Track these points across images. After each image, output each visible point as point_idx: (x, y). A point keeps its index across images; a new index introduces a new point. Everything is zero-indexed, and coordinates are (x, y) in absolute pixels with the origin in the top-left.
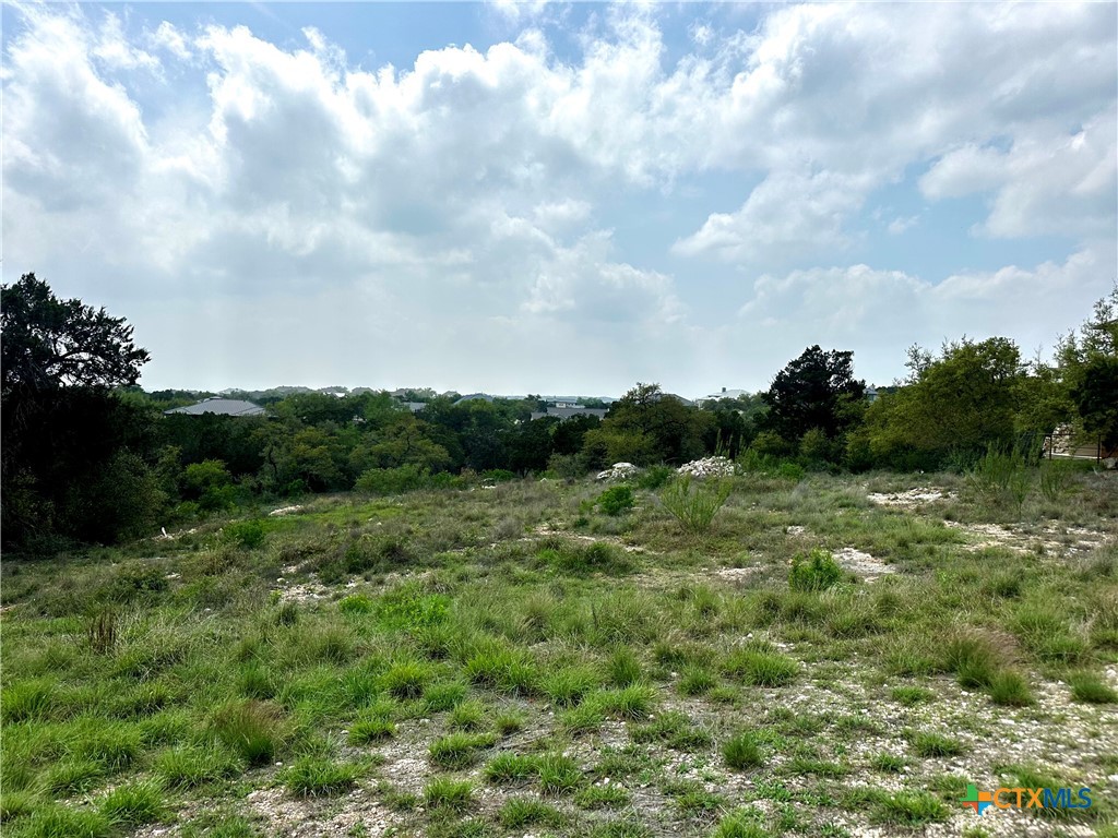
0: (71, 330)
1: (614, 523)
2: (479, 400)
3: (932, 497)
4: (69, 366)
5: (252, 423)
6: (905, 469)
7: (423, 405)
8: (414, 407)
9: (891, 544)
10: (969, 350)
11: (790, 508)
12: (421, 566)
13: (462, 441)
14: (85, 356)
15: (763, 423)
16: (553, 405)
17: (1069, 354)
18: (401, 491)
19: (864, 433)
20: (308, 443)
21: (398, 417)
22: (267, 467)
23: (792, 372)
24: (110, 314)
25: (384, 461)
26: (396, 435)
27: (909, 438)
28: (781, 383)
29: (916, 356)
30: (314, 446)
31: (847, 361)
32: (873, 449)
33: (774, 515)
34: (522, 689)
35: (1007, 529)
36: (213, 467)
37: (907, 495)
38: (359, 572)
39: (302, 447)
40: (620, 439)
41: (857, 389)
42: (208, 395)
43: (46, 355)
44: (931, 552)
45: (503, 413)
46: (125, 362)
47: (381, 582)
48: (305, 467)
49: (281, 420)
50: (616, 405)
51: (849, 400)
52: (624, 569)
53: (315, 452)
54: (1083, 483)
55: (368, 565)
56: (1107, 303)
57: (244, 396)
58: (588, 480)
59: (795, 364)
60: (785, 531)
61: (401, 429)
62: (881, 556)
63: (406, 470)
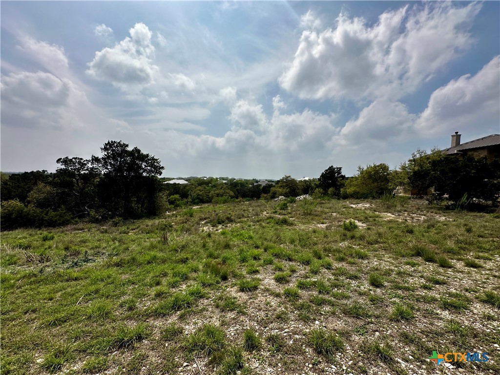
0: (146, 162)
1: (284, 212)
2: (241, 180)
3: (368, 205)
4: (145, 170)
5: (185, 186)
6: (357, 198)
7: (226, 181)
8: (224, 181)
9: (362, 218)
10: (375, 167)
11: (330, 208)
12: (236, 223)
13: (237, 190)
14: (149, 168)
15: (317, 186)
16: (259, 181)
17: (404, 168)
18: (224, 203)
19: (345, 189)
20: (199, 191)
21: (220, 184)
22: (189, 196)
23: (326, 173)
24: (155, 158)
25: (218, 195)
26: (221, 189)
27: (358, 190)
28: (323, 175)
29: (360, 168)
30: (201, 191)
31: (340, 170)
32: (348, 193)
33: (327, 210)
34: (289, 259)
35: (393, 214)
36: (177, 196)
37: (360, 205)
38: (221, 224)
39: (198, 191)
40: (280, 190)
41: (343, 177)
42: (174, 179)
43: (140, 167)
44: (375, 220)
45: (247, 183)
46: (158, 169)
47: (227, 227)
48: (199, 196)
49: (192, 185)
50: (278, 181)
51: (341, 180)
52: (292, 224)
53: (201, 193)
54: (409, 202)
55: (223, 222)
56: (415, 154)
57: (182, 179)
58: (273, 201)
59: (327, 170)
60: (331, 214)
61: (222, 187)
62: (361, 221)
63: (224, 198)
